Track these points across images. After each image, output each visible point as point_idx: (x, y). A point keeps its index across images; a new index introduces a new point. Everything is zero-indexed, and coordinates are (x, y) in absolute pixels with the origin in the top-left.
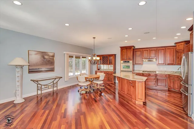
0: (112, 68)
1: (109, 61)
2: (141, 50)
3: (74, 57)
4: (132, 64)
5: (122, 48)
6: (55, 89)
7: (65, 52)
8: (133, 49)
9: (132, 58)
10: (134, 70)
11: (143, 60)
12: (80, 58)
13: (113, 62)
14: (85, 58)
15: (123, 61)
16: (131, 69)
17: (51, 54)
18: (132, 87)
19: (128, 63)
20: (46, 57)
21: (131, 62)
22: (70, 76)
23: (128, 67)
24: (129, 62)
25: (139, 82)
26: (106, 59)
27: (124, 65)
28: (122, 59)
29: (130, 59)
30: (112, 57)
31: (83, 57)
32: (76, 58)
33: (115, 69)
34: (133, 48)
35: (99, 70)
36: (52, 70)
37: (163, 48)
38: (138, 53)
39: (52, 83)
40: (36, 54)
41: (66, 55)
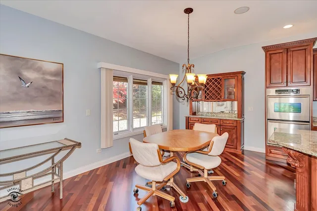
1: (223, 90)
3: (131, 80)
4: (310, 97)
5: (270, 52)
9: (309, 79)
12: (146, 84)
13: (238, 93)
14: (160, 84)
15: (274, 90)
16: (306, 114)
22: (116, 134)
31: (153, 83)
32: (134, 83)
33: (241, 113)
35: (194, 114)
41: (103, 73)
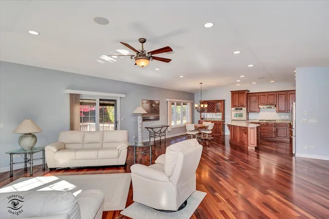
0: (220, 117)
1: (216, 108)
2: (257, 95)
3: (176, 104)
4: (245, 112)
5: (233, 93)
6: (163, 138)
7: (168, 100)
8: (247, 94)
9: (245, 104)
10: (248, 119)
11: (260, 106)
12: (181, 105)
13: (221, 109)
14: (186, 104)
15: (234, 108)
16: (244, 117)
17: (157, 102)
18: (244, 134)
19: (241, 111)
20: (154, 105)
21: (244, 109)
23: (241, 115)
24: (242, 109)
25: (251, 128)
26: (213, 106)
27: (235, 112)
28: (233, 106)
29: (243, 106)
30: (220, 104)
31: (184, 104)
33: (224, 118)
34: (247, 92)
35: (202, 119)
36: (157, 119)
37: (284, 93)
38: (253, 98)
39: (159, 132)
40: (147, 103)
41: (169, 102)
